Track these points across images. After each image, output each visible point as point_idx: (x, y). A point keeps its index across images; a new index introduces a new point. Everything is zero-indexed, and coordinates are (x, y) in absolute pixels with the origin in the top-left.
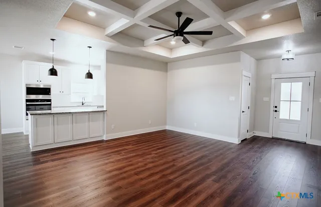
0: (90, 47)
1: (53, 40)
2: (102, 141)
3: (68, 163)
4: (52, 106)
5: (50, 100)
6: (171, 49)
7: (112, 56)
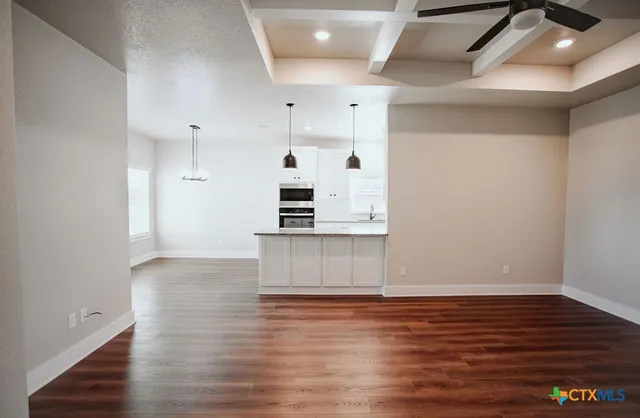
0: (354, 105)
1: (290, 105)
2: (378, 299)
3: (285, 329)
4: (315, 220)
5: (311, 210)
6: (570, 65)
7: (402, 116)
